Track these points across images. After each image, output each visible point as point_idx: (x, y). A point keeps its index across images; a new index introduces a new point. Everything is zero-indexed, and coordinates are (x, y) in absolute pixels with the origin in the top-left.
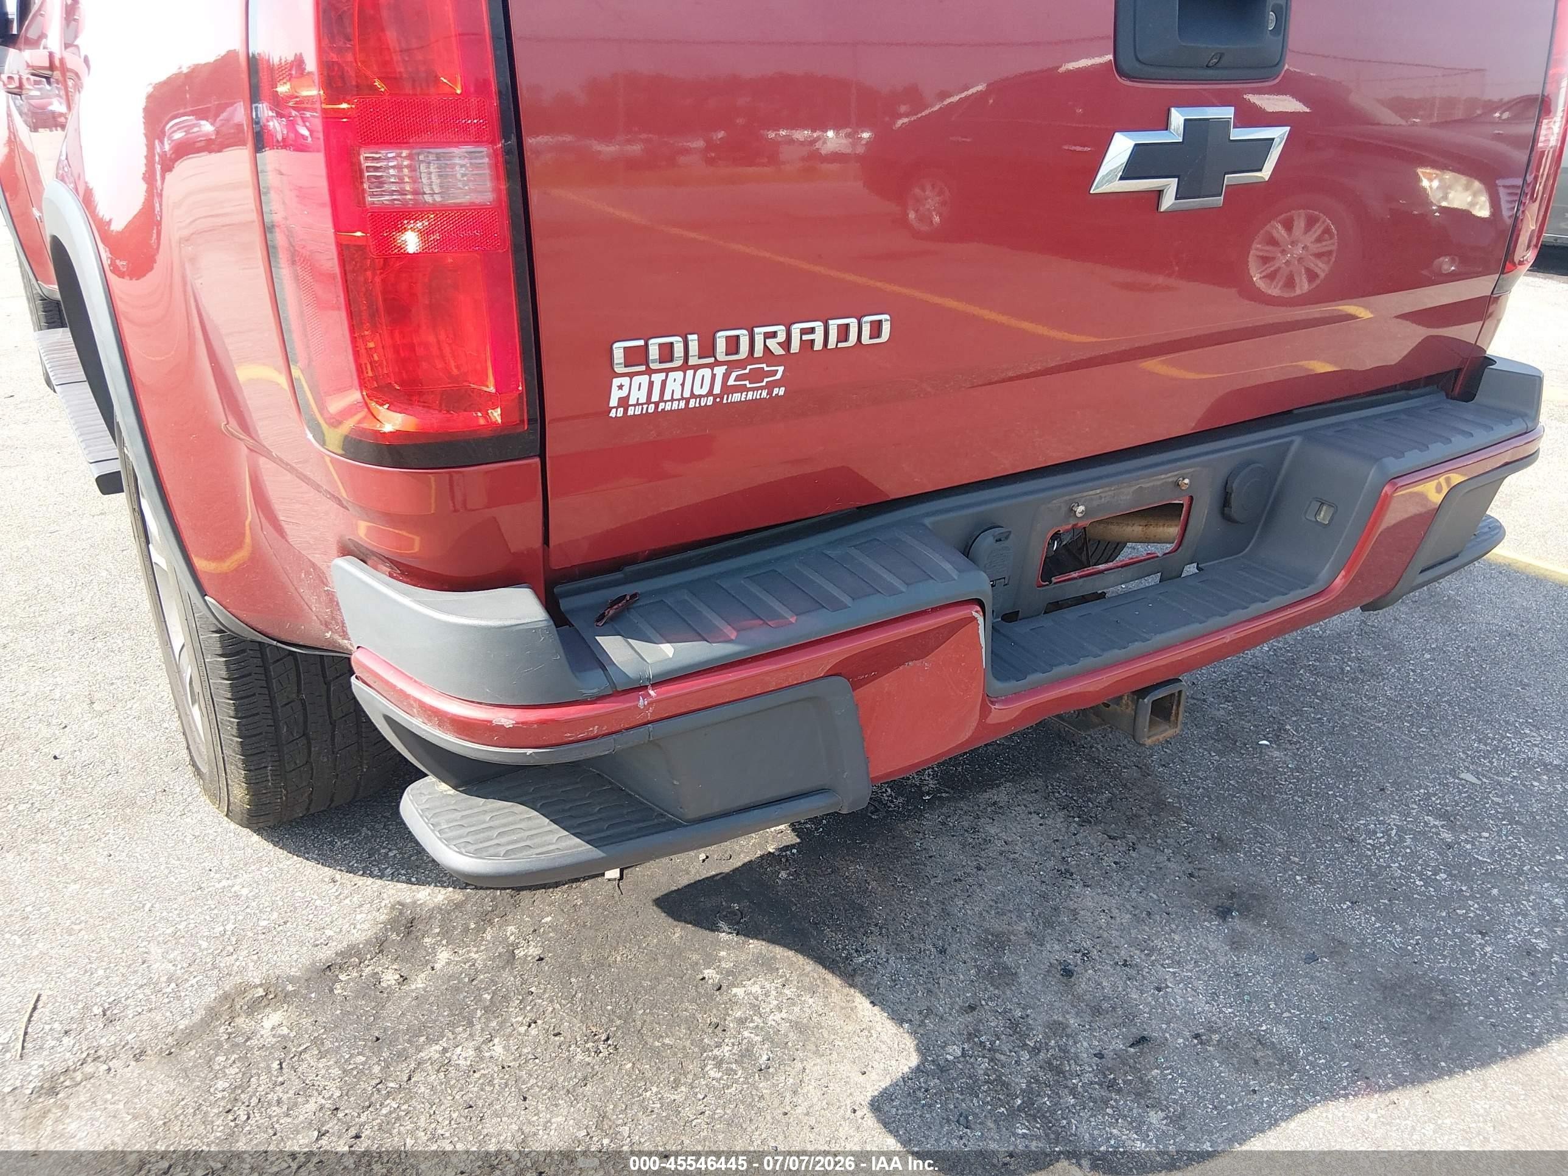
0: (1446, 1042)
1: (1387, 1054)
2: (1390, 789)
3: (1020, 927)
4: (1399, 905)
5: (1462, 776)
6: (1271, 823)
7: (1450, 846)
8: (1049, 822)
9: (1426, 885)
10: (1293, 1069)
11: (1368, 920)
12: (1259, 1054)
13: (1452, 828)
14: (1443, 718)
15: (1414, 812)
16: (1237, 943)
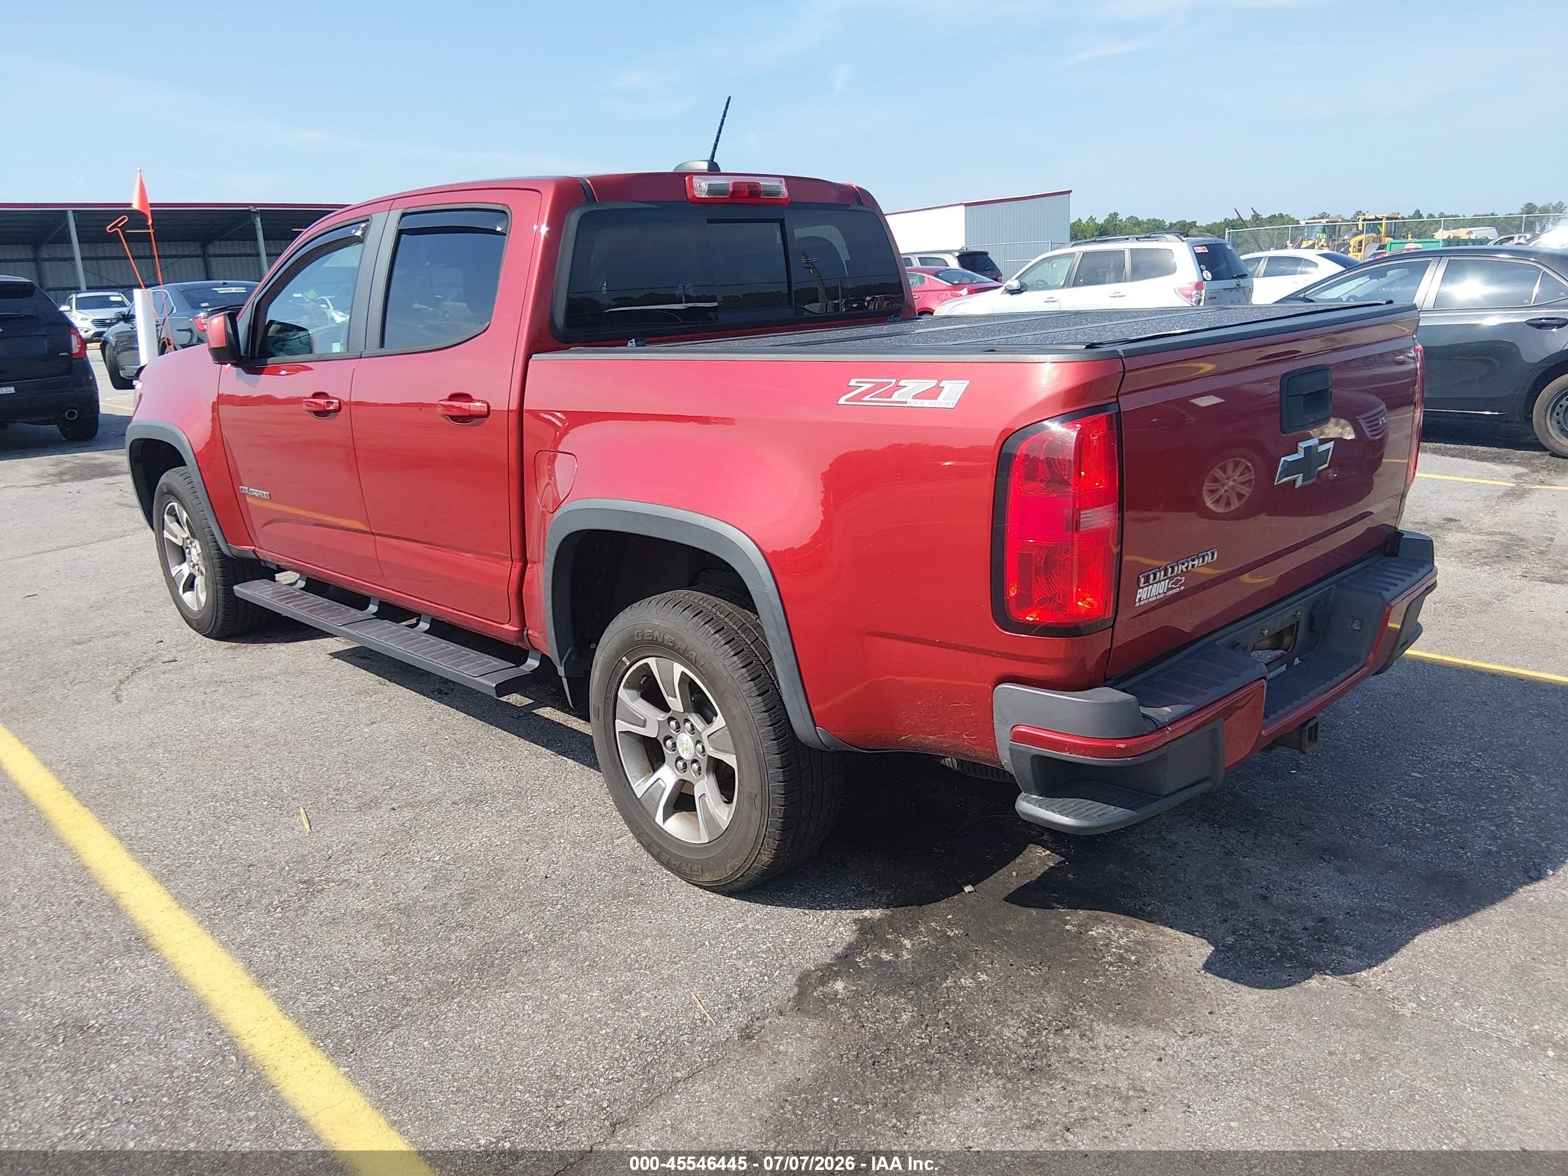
0: (1469, 897)
1: (1443, 906)
2: (1377, 787)
3: (1224, 881)
4: (1413, 841)
5: (1413, 774)
6: (1324, 812)
7: (1424, 810)
8: (1201, 828)
9: (1422, 830)
10: (1403, 919)
11: (1401, 851)
12: (1383, 916)
13: (1421, 802)
14: (1385, 746)
15: (1396, 796)
16: (1342, 871)
